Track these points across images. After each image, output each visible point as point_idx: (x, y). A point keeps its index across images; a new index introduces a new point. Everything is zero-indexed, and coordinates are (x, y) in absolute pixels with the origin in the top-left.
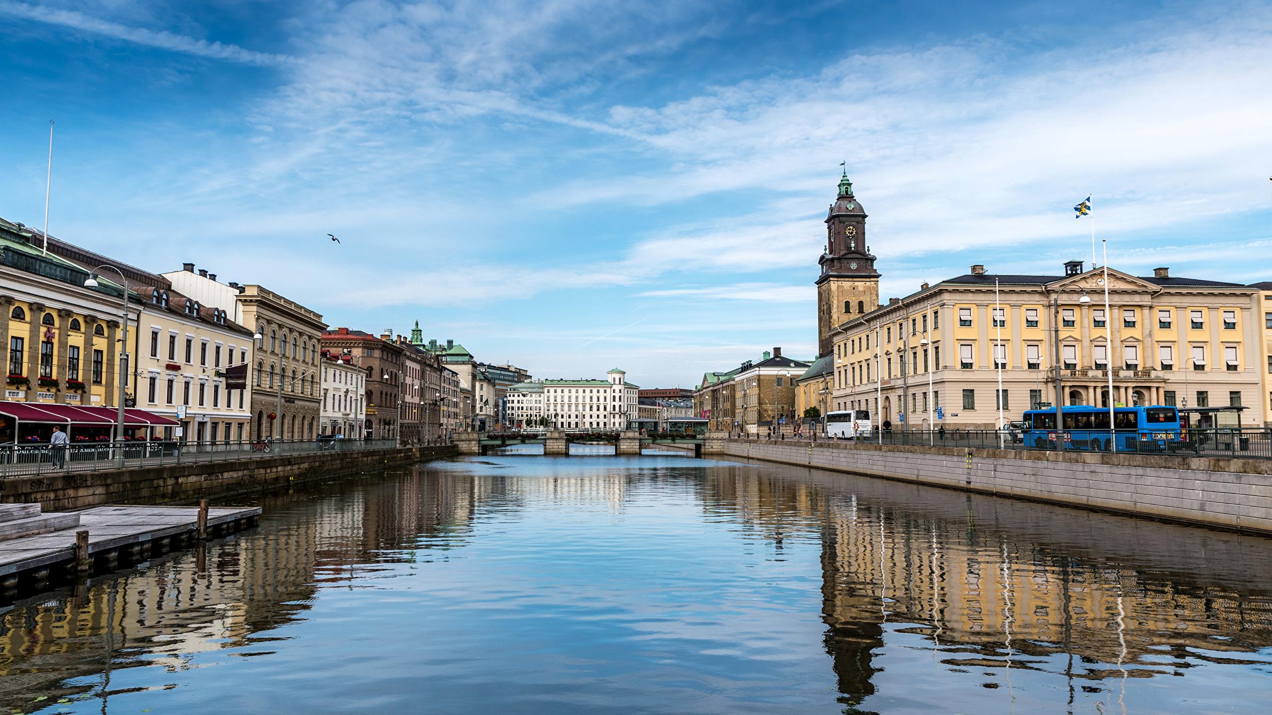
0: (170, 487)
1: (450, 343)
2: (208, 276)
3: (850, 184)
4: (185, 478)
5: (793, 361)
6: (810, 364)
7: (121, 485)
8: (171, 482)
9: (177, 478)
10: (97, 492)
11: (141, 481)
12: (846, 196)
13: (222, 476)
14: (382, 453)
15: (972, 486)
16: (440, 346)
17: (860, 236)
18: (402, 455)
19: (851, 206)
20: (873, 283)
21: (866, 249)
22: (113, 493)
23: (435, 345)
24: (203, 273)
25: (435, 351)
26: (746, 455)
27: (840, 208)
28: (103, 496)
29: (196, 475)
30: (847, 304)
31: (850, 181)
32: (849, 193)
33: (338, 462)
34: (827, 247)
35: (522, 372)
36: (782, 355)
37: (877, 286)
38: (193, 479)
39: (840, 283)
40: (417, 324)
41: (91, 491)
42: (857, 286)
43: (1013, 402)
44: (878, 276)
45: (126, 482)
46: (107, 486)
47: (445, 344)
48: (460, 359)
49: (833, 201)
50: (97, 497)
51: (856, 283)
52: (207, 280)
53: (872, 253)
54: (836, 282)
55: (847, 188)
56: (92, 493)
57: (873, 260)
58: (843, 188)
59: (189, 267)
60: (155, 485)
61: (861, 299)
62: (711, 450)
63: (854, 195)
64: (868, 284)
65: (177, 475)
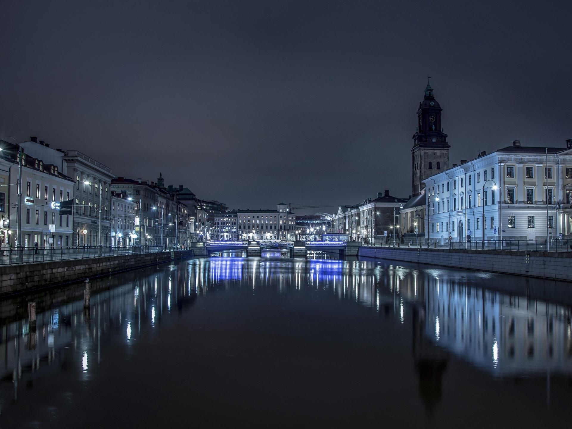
0: (49, 275)
1: (181, 186)
2: (45, 145)
3: (432, 90)
4: (56, 269)
5: (396, 198)
6: (407, 200)
7: (24, 273)
8: (49, 271)
9: (52, 269)
10: (12, 278)
11: (34, 271)
12: (429, 97)
13: (75, 268)
14: (155, 255)
15: (529, 274)
16: (175, 189)
17: (438, 122)
18: (166, 256)
19: (432, 103)
20: (446, 151)
21: (442, 130)
22: (20, 278)
23: (172, 188)
24: (42, 143)
25: (172, 192)
26: (374, 256)
27: (425, 104)
28: (15, 280)
29: (62, 267)
30: (430, 164)
31: (432, 88)
32: (431, 95)
33: (133, 260)
34: (418, 129)
35: (223, 205)
36: (390, 195)
37: (448, 153)
38: (60, 270)
39: (426, 151)
40: (161, 175)
41: (8, 278)
42: (436, 153)
43: (537, 224)
44: (449, 146)
45: (27, 272)
46: (17, 274)
47: (178, 187)
48: (187, 196)
49: (422, 100)
50: (12, 281)
51: (436, 151)
52: (44, 147)
53: (445, 132)
54: (423, 150)
55: (430, 92)
56: (9, 279)
57: (446, 136)
58: (428, 93)
59: (34, 139)
60: (42, 274)
61: (439, 160)
62: (350, 253)
63: (434, 96)
64: (443, 151)
65: (52, 267)
